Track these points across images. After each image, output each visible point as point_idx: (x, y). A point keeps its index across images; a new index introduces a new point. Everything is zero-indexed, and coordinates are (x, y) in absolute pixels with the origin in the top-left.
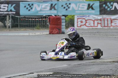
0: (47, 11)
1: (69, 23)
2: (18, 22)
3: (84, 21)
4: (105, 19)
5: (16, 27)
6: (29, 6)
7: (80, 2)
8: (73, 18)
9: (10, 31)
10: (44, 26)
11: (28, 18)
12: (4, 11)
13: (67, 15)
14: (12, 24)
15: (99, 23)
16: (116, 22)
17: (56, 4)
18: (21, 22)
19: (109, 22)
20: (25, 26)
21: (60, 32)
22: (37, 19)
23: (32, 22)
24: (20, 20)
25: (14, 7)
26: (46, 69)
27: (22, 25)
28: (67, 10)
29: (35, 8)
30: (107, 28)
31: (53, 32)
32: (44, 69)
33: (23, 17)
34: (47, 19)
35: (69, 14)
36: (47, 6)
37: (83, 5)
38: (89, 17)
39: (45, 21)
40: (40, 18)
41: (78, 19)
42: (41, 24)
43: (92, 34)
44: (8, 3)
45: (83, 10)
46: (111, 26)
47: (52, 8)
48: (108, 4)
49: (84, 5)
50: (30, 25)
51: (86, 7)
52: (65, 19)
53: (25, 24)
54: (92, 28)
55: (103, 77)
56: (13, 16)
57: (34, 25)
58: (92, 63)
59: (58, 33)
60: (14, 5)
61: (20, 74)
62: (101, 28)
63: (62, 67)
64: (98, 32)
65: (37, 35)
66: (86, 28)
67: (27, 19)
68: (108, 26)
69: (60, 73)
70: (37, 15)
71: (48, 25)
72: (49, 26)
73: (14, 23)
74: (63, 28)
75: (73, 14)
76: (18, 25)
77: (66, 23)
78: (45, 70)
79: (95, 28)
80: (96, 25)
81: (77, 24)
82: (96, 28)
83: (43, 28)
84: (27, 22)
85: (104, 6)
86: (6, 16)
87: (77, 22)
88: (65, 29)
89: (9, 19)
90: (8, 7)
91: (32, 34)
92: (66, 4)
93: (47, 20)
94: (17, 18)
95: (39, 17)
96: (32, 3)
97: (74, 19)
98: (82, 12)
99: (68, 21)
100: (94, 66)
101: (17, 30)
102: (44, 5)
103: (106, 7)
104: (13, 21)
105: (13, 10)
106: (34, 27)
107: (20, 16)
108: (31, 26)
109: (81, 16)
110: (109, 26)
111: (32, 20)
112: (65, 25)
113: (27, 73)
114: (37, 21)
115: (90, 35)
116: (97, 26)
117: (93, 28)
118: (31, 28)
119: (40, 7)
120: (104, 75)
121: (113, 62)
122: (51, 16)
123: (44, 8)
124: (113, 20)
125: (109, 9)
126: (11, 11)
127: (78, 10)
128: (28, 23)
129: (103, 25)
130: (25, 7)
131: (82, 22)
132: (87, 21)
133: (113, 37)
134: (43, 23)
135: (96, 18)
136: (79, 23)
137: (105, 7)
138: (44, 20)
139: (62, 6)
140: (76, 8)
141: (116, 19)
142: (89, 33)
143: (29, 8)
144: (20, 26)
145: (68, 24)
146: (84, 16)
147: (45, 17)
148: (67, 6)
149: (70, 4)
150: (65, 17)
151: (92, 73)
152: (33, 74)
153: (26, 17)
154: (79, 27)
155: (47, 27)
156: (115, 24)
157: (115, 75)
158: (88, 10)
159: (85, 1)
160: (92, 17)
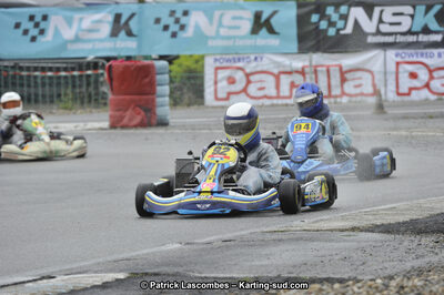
1: (184, 84)
3: (239, 76)
4: (319, 69)
6: (32, 24)
8: (198, 66)
10: (90, 96)
11: (28, 69)
13: (177, 57)
15: (297, 83)
16: (360, 78)
17: (133, 15)
18: (3, 83)
19: (336, 80)
21: (151, 120)
22: (63, 74)
23: (44, 85)
26: (101, 260)
28: (174, 35)
29: (56, 29)
31: (125, 121)
32: (93, 261)
33: (12, 64)
34: (101, 71)
35: (184, 52)
36: (99, 21)
37: (235, 18)
38: (259, 63)
39: (92, 80)
40: (73, 69)
41: (219, 71)
42: (78, 90)
45: (235, 37)
46: (340, 96)
47: (119, 32)
48: (330, 10)
49: (241, 18)
50: (36, 95)
51: (247, 25)
54: (273, 105)
55: (317, 286)
57: (51, 96)
58: (275, 236)
59: (143, 125)
63: (161, 252)
67: (24, 73)
68: (330, 96)
69: (156, 274)
70: (63, 55)
71: (104, 93)
72: (110, 96)
74: (162, 106)
75: (197, 53)
77: (173, 85)
78: (99, 264)
79: (280, 102)
80: (285, 90)
81: (212, 88)
82: (287, 105)
83: (85, 105)
84: (25, 82)
85: (315, 18)
87: (216, 83)
88: (167, 108)
92: (173, 13)
93: (102, 74)
95: (70, 66)
96: (44, 11)
97: (202, 72)
98: (230, 43)
99: (178, 80)
100: (282, 247)
102: (89, 19)
103: (323, 24)
106: (52, 102)
107: (1, 64)
108: (40, 98)
109: (228, 61)
110: (336, 97)
111: (43, 78)
112: (168, 92)
113: (31, 278)
114: (62, 81)
116: (290, 97)
117: (275, 101)
118: (41, 106)
119: (75, 26)
120: (321, 281)
121: (353, 229)
123: (90, 31)
124: (347, 72)
125: (332, 32)
127: (218, 36)
128: (29, 86)
130: (17, 26)
131: (231, 81)
132: (252, 78)
134: (84, 89)
135: (284, 66)
136: (223, 84)
137: (317, 24)
138: (89, 76)
139: (158, 21)
140: (209, 30)
141: (359, 70)
143: (34, 32)
145: (181, 89)
146: (239, 60)
147: (95, 65)
148: (177, 21)
149: (186, 13)
150: (170, 62)
152: (52, 280)
153: (21, 65)
154: (222, 99)
155: (101, 101)
156: (357, 86)
157: (360, 277)
158: (254, 36)
159: (243, 3)
160: (270, 62)
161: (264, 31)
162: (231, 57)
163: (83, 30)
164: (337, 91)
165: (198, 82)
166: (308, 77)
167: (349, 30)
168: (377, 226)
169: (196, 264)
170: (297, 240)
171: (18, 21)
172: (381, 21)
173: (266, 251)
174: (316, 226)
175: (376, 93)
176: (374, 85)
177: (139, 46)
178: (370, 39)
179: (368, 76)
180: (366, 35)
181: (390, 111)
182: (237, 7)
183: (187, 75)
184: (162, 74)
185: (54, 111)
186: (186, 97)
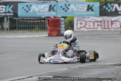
0: (46, 12)
1: (69, 24)
2: (16, 24)
3: (83, 22)
4: (105, 21)
5: (14, 29)
6: (27, 7)
7: (79, 3)
9: (8, 33)
10: (43, 27)
11: (26, 20)
12: (2, 13)
13: (67, 17)
14: (10, 26)
15: (99, 25)
16: (116, 23)
17: (55, 5)
18: (19, 24)
19: (110, 24)
20: (23, 28)
21: (60, 34)
22: (36, 21)
23: (30, 24)
24: (18, 21)
25: (12, 9)
27: (20, 27)
28: (66, 11)
30: (107, 30)
31: (52, 34)
32: (43, 73)
33: (21, 18)
34: (46, 21)
36: (46, 7)
37: (82, 6)
38: (89, 19)
39: (43, 23)
40: (38, 20)
41: (78, 21)
42: (39, 26)
43: (92, 36)
44: (6, 4)
45: (82, 12)
46: (111, 28)
48: (109, 5)
49: (84, 6)
50: (28, 27)
51: (86, 9)
52: (65, 21)
53: (23, 27)
54: (93, 31)
56: (11, 17)
57: (32, 27)
58: (93, 67)
59: (57, 36)
60: (12, 6)
61: (19, 78)
62: (101, 30)
63: (62, 70)
64: (98, 34)
65: (36, 38)
66: (86, 30)
67: (25, 21)
68: (108, 28)
71: (47, 27)
73: (12, 25)
74: (62, 30)
75: (72, 16)
76: (16, 27)
77: (65, 25)
78: (45, 73)
79: (95, 30)
80: (96, 26)
81: (76, 26)
82: (96, 31)
83: (42, 30)
84: (25, 24)
85: (104, 7)
86: (4, 18)
87: (77, 24)
88: (64, 31)
89: (7, 21)
90: (5, 8)
91: (31, 36)
92: (66, 5)
93: (46, 22)
94: (15, 19)
95: (37, 19)
96: (30, 4)
97: (73, 21)
98: (81, 13)
99: (67, 23)
100: (95, 70)
101: (15, 33)
102: (42, 6)
103: (107, 9)
104: (10, 23)
105: (11, 11)
106: (32, 29)
107: (19, 18)
108: (29, 28)
109: (81, 18)
110: (110, 28)
111: (30, 22)
112: (64, 27)
113: (26, 77)
114: (35, 23)
115: (90, 37)
116: (97, 28)
117: (93, 30)
118: (29, 30)
120: (105, 79)
121: (114, 65)
122: (50, 17)
123: (43, 9)
124: (113, 22)
125: (109, 11)
126: (9, 12)
127: (78, 11)
128: (26, 25)
129: (103, 27)
130: (23, 8)
131: (81, 24)
133: (113, 39)
134: (41, 25)
135: (96, 20)
136: (79, 25)
137: (105, 8)
138: (42, 22)
139: (61, 7)
141: (116, 21)
142: (89, 35)
144: (18, 28)
145: (68, 26)
146: (84, 18)
147: (44, 19)
148: (67, 7)
149: (69, 5)
150: (65, 18)
151: (93, 77)
152: (32, 78)
153: (24, 19)
154: (79, 29)
155: (46, 29)
156: (116, 26)
157: (116, 78)
159: (85, 2)
160: (92, 19)
161: (90, 10)
163: (41, 9)
164: (110, 27)
165: (72, 24)
166: (102, 23)
167: (114, 10)
169: (71, 74)
170: (99, 68)
174: (104, 64)
176: (120, 25)
177: (57, 14)
178: (119, 13)
179: (118, 23)
182: (83, 3)
183: (69, 22)
184: (63, 21)
185: (33, 31)
186: (69, 28)
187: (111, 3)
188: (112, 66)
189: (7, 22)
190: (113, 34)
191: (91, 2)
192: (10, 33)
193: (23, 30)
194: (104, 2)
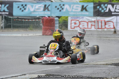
0: (40, 12)
2: (11, 23)
3: (77, 22)
4: (99, 21)
5: (9, 27)
6: (22, 7)
7: (74, 3)
8: (66, 19)
9: (3, 31)
11: (21, 19)
13: (61, 17)
14: (5, 25)
15: (93, 25)
17: (49, 5)
18: (14, 22)
19: (103, 24)
20: (18, 27)
22: (30, 20)
23: (25, 23)
24: (13, 20)
25: (7, 8)
26: (38, 71)
27: (15, 26)
28: (60, 11)
29: (29, 8)
30: (100, 30)
32: (36, 71)
33: (17, 17)
34: (40, 20)
35: (63, 16)
36: (40, 7)
37: (77, 7)
38: (83, 19)
40: (33, 19)
41: (72, 21)
42: (34, 25)
44: (1, 3)
45: (77, 12)
46: (105, 28)
47: (46, 9)
48: (102, 5)
49: (78, 7)
50: (23, 26)
51: (80, 9)
52: (59, 20)
53: (18, 25)
56: (6, 16)
57: (27, 26)
58: (85, 66)
60: (7, 5)
62: (95, 30)
64: (91, 34)
65: (31, 37)
67: (20, 20)
68: (101, 28)
70: (30, 15)
71: (41, 26)
72: (43, 27)
73: (7, 23)
75: (66, 16)
76: (11, 26)
79: (88, 29)
80: (90, 26)
81: (70, 25)
82: (90, 30)
83: (36, 29)
84: (20, 22)
85: (98, 7)
87: (71, 24)
89: (2, 19)
90: (1, 7)
91: (25, 35)
92: (60, 5)
93: (41, 21)
94: (10, 18)
95: (32, 18)
96: (25, 3)
97: (67, 21)
98: (75, 13)
99: (61, 23)
100: (87, 69)
101: (10, 31)
102: (37, 6)
103: (100, 9)
104: (5, 22)
106: (27, 28)
107: (14, 17)
108: (24, 27)
109: (75, 18)
110: (103, 29)
111: (25, 21)
112: (58, 26)
113: (20, 75)
114: (30, 22)
116: (91, 28)
118: (24, 29)
120: (97, 78)
121: (106, 64)
122: (44, 17)
123: (38, 9)
124: (106, 22)
125: (103, 11)
126: (4, 11)
127: (72, 11)
128: (21, 23)
129: (97, 27)
130: (18, 7)
131: (75, 23)
132: (81, 23)
133: (106, 39)
134: (36, 25)
135: (90, 20)
136: (73, 24)
138: (37, 21)
139: (56, 7)
141: (110, 21)
143: (23, 9)
144: (13, 27)
145: (62, 25)
146: (77, 18)
147: (39, 18)
148: (61, 7)
149: (63, 5)
150: (59, 18)
151: (85, 76)
152: (25, 76)
153: (19, 18)
154: (73, 28)
155: (40, 28)
156: (109, 26)
157: (108, 77)
158: (82, 12)
159: (79, 3)
160: (86, 19)
161: (84, 10)
162: (75, 17)
163: (36, 9)
164: (103, 27)
165: (66, 23)
166: (96, 23)
167: (107, 11)
168: (113, 64)
169: (64, 72)
170: (91, 67)
171: (19, 6)
172: (116, 9)
173: (83, 69)
174: (97, 63)
175: (114, 28)
176: (114, 26)
177: (51, 13)
178: (113, 13)
179: (112, 23)
180: (112, 12)
181: (118, 33)
182: (77, 3)
183: (63, 22)
184: (57, 21)
185: (28, 30)
186: (63, 27)
187: (104, 4)
188: (104, 65)
189: (2, 21)
190: (106, 34)
191: (85, 2)
192: (4, 31)
193: (18, 29)
194: (98, 2)
